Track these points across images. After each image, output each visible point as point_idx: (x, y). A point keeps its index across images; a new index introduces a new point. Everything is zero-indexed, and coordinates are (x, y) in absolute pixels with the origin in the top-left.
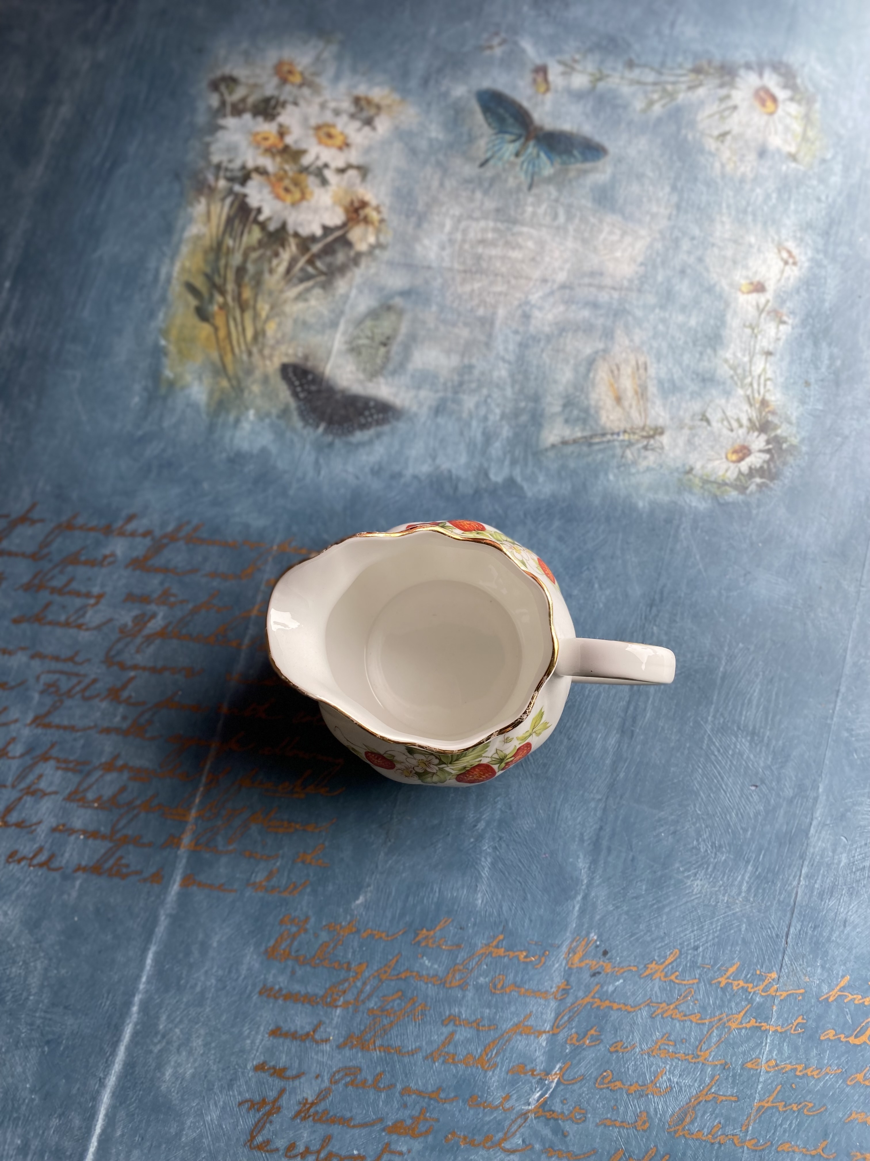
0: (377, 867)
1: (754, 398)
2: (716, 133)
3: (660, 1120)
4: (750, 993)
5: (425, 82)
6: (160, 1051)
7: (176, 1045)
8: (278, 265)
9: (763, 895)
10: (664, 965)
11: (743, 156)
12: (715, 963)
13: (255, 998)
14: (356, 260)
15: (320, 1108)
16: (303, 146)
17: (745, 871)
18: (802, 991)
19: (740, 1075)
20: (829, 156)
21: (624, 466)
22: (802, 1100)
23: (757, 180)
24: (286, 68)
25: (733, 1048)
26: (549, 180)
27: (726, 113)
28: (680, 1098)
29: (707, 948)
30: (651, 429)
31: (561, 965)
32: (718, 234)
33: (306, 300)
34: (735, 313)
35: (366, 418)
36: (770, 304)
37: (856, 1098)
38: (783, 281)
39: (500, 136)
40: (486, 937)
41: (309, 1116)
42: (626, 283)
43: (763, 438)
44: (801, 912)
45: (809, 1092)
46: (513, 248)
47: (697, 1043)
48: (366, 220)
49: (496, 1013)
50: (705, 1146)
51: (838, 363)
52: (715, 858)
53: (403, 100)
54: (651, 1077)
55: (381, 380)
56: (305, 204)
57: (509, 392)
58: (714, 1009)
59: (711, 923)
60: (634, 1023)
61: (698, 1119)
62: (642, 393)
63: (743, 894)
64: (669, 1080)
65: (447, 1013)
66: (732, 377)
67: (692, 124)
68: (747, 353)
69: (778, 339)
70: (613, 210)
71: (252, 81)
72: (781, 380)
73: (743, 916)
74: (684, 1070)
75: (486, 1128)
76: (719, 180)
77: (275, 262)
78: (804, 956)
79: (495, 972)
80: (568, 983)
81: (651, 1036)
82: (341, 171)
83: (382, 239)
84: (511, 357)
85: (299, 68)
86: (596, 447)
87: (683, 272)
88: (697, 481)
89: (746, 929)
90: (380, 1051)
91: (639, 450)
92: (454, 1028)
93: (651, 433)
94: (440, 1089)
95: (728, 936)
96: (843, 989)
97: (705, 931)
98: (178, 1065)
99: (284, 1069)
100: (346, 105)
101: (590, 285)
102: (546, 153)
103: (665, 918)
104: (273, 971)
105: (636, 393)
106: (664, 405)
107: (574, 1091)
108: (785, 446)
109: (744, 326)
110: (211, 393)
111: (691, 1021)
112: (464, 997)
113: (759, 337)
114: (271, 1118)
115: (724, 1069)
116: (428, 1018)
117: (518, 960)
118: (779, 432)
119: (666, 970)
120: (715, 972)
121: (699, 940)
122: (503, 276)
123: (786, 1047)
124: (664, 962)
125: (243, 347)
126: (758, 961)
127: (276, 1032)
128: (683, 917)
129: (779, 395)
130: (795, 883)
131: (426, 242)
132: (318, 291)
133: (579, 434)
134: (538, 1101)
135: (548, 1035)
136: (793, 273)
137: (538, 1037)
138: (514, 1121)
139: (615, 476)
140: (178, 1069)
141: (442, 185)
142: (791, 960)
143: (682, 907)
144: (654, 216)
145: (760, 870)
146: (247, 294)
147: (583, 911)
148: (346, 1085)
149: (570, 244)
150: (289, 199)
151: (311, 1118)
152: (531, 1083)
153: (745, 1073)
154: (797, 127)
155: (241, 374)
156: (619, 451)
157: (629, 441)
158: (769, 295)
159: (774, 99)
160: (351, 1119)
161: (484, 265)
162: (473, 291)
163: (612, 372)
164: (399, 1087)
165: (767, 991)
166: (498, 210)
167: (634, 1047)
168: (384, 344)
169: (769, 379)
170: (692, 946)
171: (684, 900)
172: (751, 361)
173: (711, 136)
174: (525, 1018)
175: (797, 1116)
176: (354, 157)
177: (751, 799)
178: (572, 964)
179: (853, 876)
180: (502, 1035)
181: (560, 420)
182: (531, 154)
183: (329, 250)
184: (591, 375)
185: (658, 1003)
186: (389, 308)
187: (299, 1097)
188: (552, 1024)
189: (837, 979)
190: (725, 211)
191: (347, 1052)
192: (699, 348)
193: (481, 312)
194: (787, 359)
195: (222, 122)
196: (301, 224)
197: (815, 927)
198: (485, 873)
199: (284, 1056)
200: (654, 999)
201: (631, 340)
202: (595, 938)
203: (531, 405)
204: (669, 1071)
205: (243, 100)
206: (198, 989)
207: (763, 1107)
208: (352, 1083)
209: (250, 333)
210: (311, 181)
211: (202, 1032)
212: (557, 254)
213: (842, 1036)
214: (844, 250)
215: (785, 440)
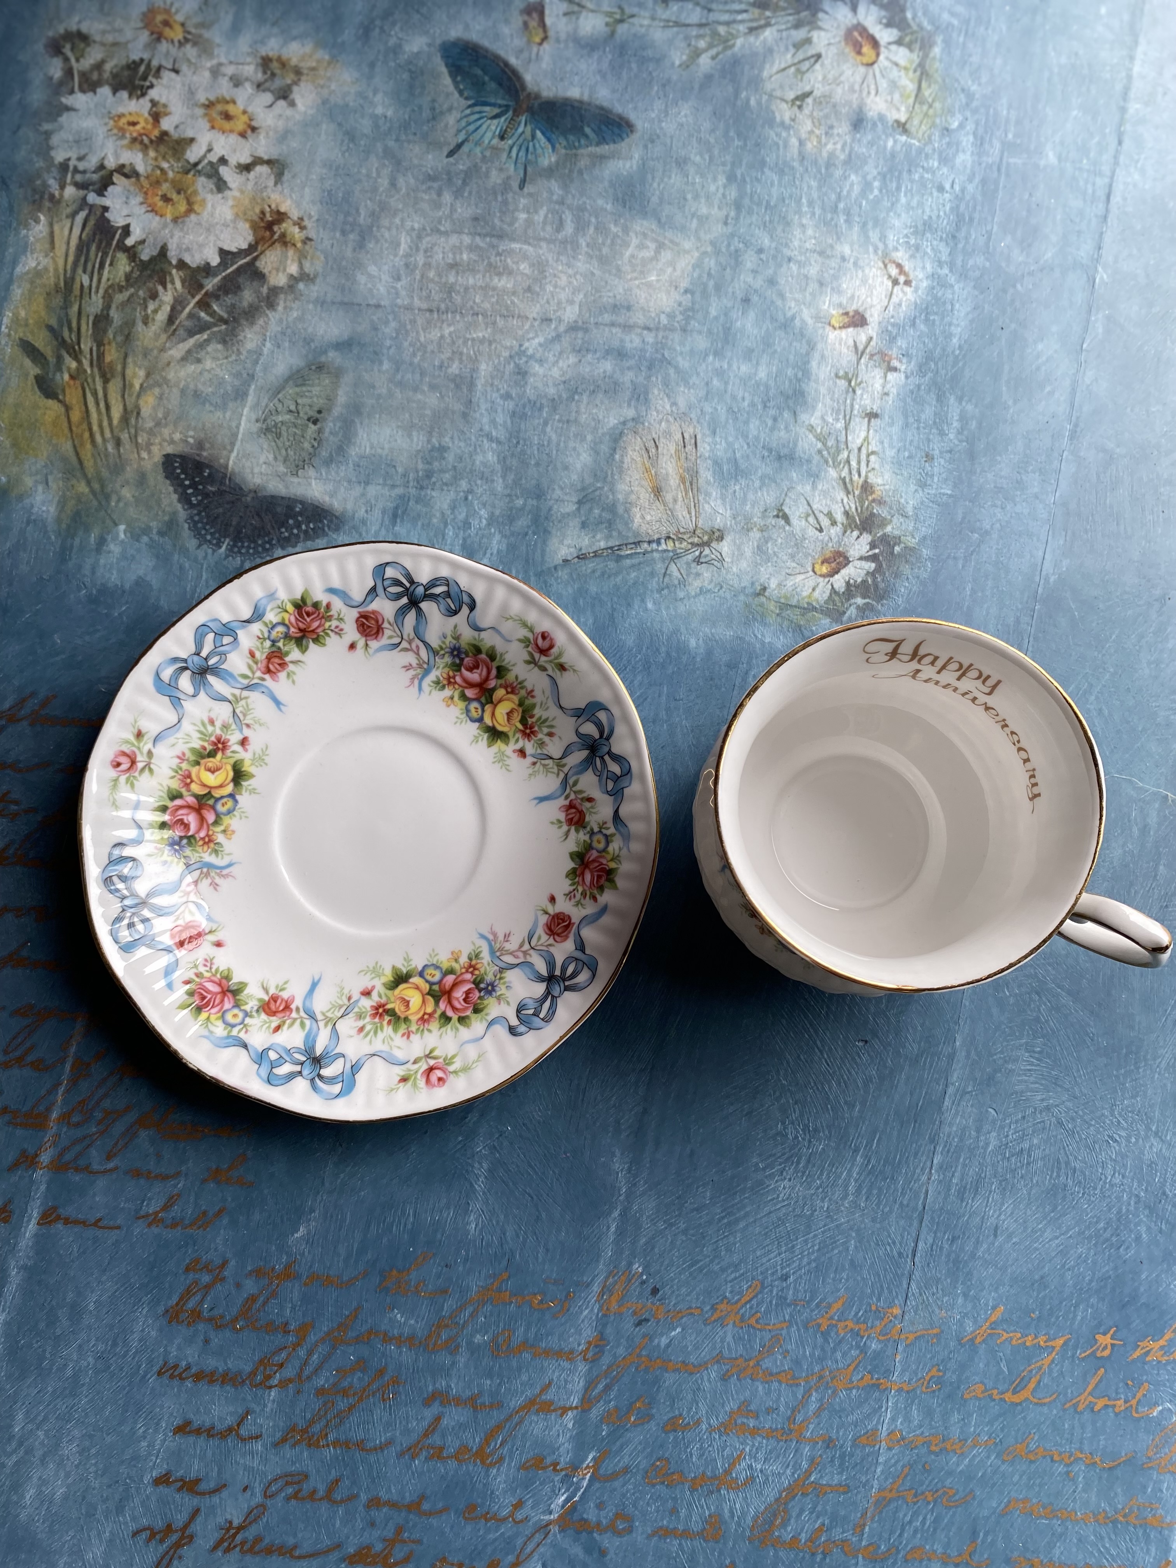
0: (323, 1183)
1: (851, 479)
2: (791, 95)
3: (738, 1524)
4: (862, 1337)
5: (366, 32)
6: (17, 1463)
7: (39, 1453)
8: (155, 311)
9: (879, 1196)
10: (739, 1305)
11: (831, 127)
12: (812, 1299)
13: (152, 1379)
14: (270, 300)
15: (251, 1533)
16: (189, 134)
17: (853, 1165)
18: (935, 1331)
19: (851, 1455)
20: (955, 125)
21: (666, 588)
22: (939, 1485)
23: (852, 162)
24: (159, 18)
25: (840, 1417)
26: (550, 172)
27: (807, 64)
28: (766, 1492)
29: (801, 1277)
30: (706, 532)
31: (592, 1310)
32: (796, 243)
33: (199, 361)
34: (823, 357)
35: (289, 529)
36: (873, 343)
37: (1016, 1478)
38: (891, 308)
39: (477, 109)
40: (483, 1276)
41: (235, 1547)
42: (664, 320)
43: (866, 538)
44: (932, 1218)
45: (950, 1473)
46: (500, 274)
47: (789, 1412)
48: (284, 241)
49: (500, 1384)
50: (803, 1558)
51: (973, 425)
52: (808, 1148)
53: (333, 60)
54: (723, 1464)
55: (312, 472)
56: (193, 217)
57: (499, 486)
58: (812, 1363)
59: (806, 1241)
60: (699, 1389)
61: (792, 1521)
62: (690, 480)
63: (851, 1198)
64: (750, 1467)
65: (430, 1388)
66: (820, 452)
67: (756, 83)
68: (841, 417)
69: (887, 394)
70: (644, 213)
71: (110, 38)
72: (890, 453)
73: (851, 1229)
74: (771, 1452)
75: (489, 1550)
76: (796, 164)
77: (151, 306)
78: (938, 1281)
79: (498, 1326)
80: (601, 1336)
81: (723, 1406)
82: (246, 168)
83: (308, 267)
84: (500, 433)
85: (180, 18)
86: (628, 562)
87: (746, 300)
88: (772, 606)
89: (856, 1247)
90: (334, 1448)
91: (688, 564)
92: (441, 1409)
93: (706, 538)
94: (423, 1497)
95: (830, 1258)
96: (994, 1325)
97: (797, 1252)
98: (43, 1482)
99: (198, 1481)
100: (250, 70)
101: (613, 324)
102: (543, 133)
103: (739, 1235)
104: (176, 1342)
105: (683, 480)
106: (723, 498)
107: (615, 1490)
108: (897, 549)
109: (837, 376)
110: (62, 504)
111: (780, 1382)
112: (454, 1363)
113: (859, 392)
114: (180, 1551)
115: (828, 1447)
116: (403, 1397)
117: (531, 1307)
118: (889, 529)
119: (742, 1311)
120: (812, 1311)
121: (789, 1265)
122: (485, 315)
123: (915, 1412)
124: (739, 1300)
125: (108, 434)
126: (873, 1292)
127: (184, 1429)
128: (766, 1234)
129: (887, 476)
130: (924, 1178)
131: (372, 269)
132: (215, 347)
133: (603, 544)
134: (563, 1507)
135: (575, 1412)
136: (906, 296)
137: (562, 1416)
138: (529, 1538)
139: (654, 603)
140: (44, 1489)
141: (393, 184)
142: (919, 1288)
143: (764, 1220)
144: (703, 220)
145: (873, 1161)
146: (111, 355)
147: (621, 1233)
148: (288, 1499)
149: (581, 265)
150: (169, 212)
151: (238, 1549)
152: (553, 1481)
153: (858, 1451)
154: (908, 83)
155: (105, 473)
156: (660, 567)
157: (674, 551)
158: (872, 329)
159: (875, 44)
160: (295, 1547)
161: (458, 299)
162: (442, 337)
163: (647, 451)
164: (364, 1497)
165: (887, 1334)
166: (476, 219)
167: (698, 1423)
168: (315, 422)
169: (873, 453)
170: (779, 1275)
171: (766, 1210)
172: (846, 429)
173: (783, 100)
174: (542, 1391)
175: (932, 1510)
176: (263, 146)
177: (858, 1060)
178: (608, 1309)
179: (1006, 1164)
180: (511, 1416)
181: (575, 523)
182: (523, 132)
183: (230, 286)
184: (617, 457)
185: (731, 1359)
186: (320, 368)
187: (220, 1520)
188: (580, 1396)
189: (986, 1313)
190: (805, 209)
191: (288, 1452)
192: (772, 412)
193: (454, 368)
194: (900, 422)
195: (67, 100)
196: (188, 249)
197: (954, 1239)
198: (480, 1186)
199: (196, 1462)
200: (726, 1353)
201: (674, 404)
202: (640, 1270)
203: (532, 502)
204: (750, 1455)
205: (98, 66)
206: (69, 1372)
207: (884, 1498)
208: (295, 1496)
209: (116, 413)
210: (203, 185)
211: (76, 1433)
212: (563, 280)
213: (995, 1392)
214: (979, 260)
215: (898, 540)
